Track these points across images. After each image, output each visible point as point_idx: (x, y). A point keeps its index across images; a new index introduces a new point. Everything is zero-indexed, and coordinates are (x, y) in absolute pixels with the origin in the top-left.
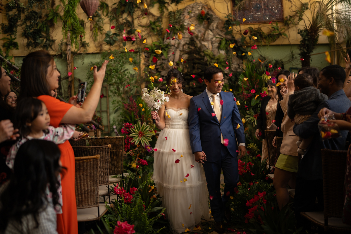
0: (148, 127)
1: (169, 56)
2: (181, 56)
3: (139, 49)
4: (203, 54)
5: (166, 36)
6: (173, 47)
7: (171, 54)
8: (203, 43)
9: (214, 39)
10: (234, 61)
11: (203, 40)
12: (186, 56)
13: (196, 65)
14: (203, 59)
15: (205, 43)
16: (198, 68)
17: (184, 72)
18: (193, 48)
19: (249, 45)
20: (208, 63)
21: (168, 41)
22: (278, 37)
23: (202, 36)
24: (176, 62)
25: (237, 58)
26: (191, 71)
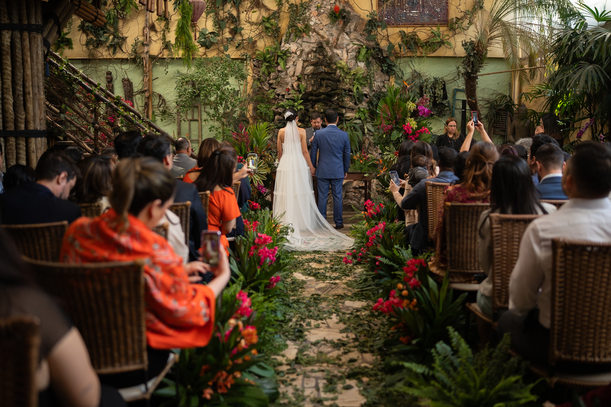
0: (262, 162)
1: (287, 67)
2: (304, 68)
3: (246, 56)
4: (334, 67)
5: (284, 38)
6: (293, 55)
7: (290, 64)
8: (335, 51)
9: (351, 45)
10: (377, 77)
11: (336, 47)
12: (310, 69)
13: (325, 82)
14: (335, 73)
15: (339, 52)
16: (327, 86)
17: (308, 91)
18: (321, 57)
19: (399, 55)
20: (341, 79)
21: (287, 45)
22: (440, 46)
23: (334, 42)
24: (297, 76)
25: (382, 73)
26: (317, 89)
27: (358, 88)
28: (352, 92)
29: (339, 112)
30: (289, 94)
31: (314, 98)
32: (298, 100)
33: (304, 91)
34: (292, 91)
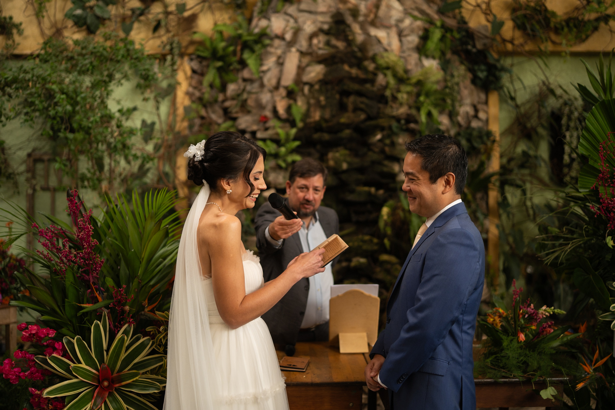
1: (265, 68)
2: (301, 69)
3: (171, 44)
4: (371, 67)
5: (257, 10)
6: (277, 42)
7: (270, 62)
8: (374, 32)
9: (407, 22)
10: (465, 92)
11: (373, 24)
12: (315, 72)
13: (352, 99)
14: (372, 82)
15: (381, 34)
16: (356, 109)
17: (311, 120)
18: (340, 45)
19: (509, 47)
20: (388, 93)
21: (263, 23)
22: (596, 29)
23: (370, 11)
24: (286, 88)
25: (472, 87)
26: (333, 116)
27: (429, 114)
28: (416, 122)
29: (385, 169)
30: (266, 129)
31: (326, 136)
32: (287, 140)
33: (303, 120)
34: (272, 123)
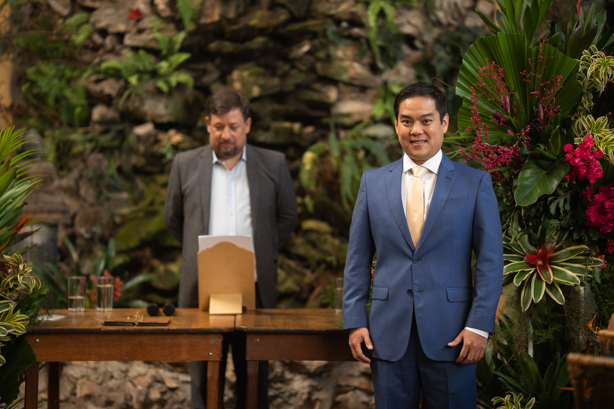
16: (275, 5)
26: (240, 15)
27: (382, 14)
28: (361, 25)
29: (315, 96)
30: (140, 31)
31: (228, 47)
32: (171, 52)
33: (195, 20)
34: (150, 22)
